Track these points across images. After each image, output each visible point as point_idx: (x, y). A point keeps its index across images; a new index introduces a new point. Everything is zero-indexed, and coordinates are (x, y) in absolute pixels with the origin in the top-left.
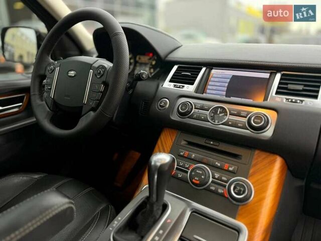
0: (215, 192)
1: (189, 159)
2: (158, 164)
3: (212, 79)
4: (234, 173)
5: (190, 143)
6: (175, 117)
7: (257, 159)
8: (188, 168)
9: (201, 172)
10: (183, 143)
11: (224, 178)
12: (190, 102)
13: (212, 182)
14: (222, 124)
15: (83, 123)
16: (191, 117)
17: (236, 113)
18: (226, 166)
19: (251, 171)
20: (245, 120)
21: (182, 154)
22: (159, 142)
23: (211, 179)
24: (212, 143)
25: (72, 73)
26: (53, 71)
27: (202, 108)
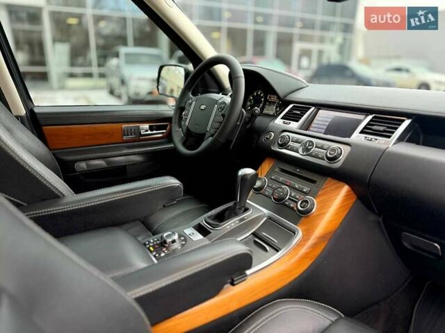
0: (288, 207)
1: (277, 181)
4: (306, 193)
5: (283, 171)
6: (276, 148)
7: (327, 184)
8: (274, 188)
9: (281, 191)
10: (277, 169)
11: (297, 197)
12: (289, 136)
13: (289, 199)
14: (307, 155)
15: (204, 145)
16: (287, 148)
17: (320, 146)
19: (319, 193)
20: (325, 152)
21: (273, 177)
23: (288, 197)
24: (298, 170)
25: (203, 107)
26: (191, 104)
27: (297, 142)
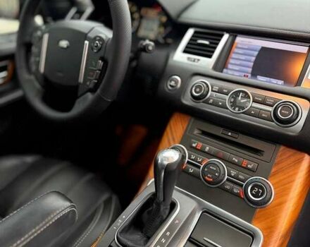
0: (231, 192)
1: (202, 151)
2: (166, 163)
3: (236, 50)
4: (253, 172)
5: (204, 133)
6: (187, 101)
7: (281, 156)
8: (200, 163)
9: (215, 169)
10: (196, 132)
11: (241, 177)
12: (205, 83)
13: (228, 179)
14: (243, 113)
15: (79, 107)
16: (207, 102)
17: (260, 99)
18: (245, 163)
19: (273, 170)
20: (271, 109)
21: (194, 145)
22: (168, 129)
23: (226, 177)
24: (230, 134)
25: (64, 44)
27: (220, 91)
